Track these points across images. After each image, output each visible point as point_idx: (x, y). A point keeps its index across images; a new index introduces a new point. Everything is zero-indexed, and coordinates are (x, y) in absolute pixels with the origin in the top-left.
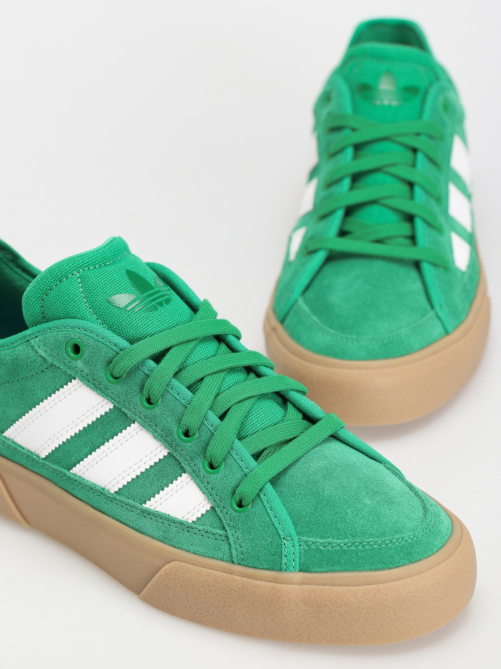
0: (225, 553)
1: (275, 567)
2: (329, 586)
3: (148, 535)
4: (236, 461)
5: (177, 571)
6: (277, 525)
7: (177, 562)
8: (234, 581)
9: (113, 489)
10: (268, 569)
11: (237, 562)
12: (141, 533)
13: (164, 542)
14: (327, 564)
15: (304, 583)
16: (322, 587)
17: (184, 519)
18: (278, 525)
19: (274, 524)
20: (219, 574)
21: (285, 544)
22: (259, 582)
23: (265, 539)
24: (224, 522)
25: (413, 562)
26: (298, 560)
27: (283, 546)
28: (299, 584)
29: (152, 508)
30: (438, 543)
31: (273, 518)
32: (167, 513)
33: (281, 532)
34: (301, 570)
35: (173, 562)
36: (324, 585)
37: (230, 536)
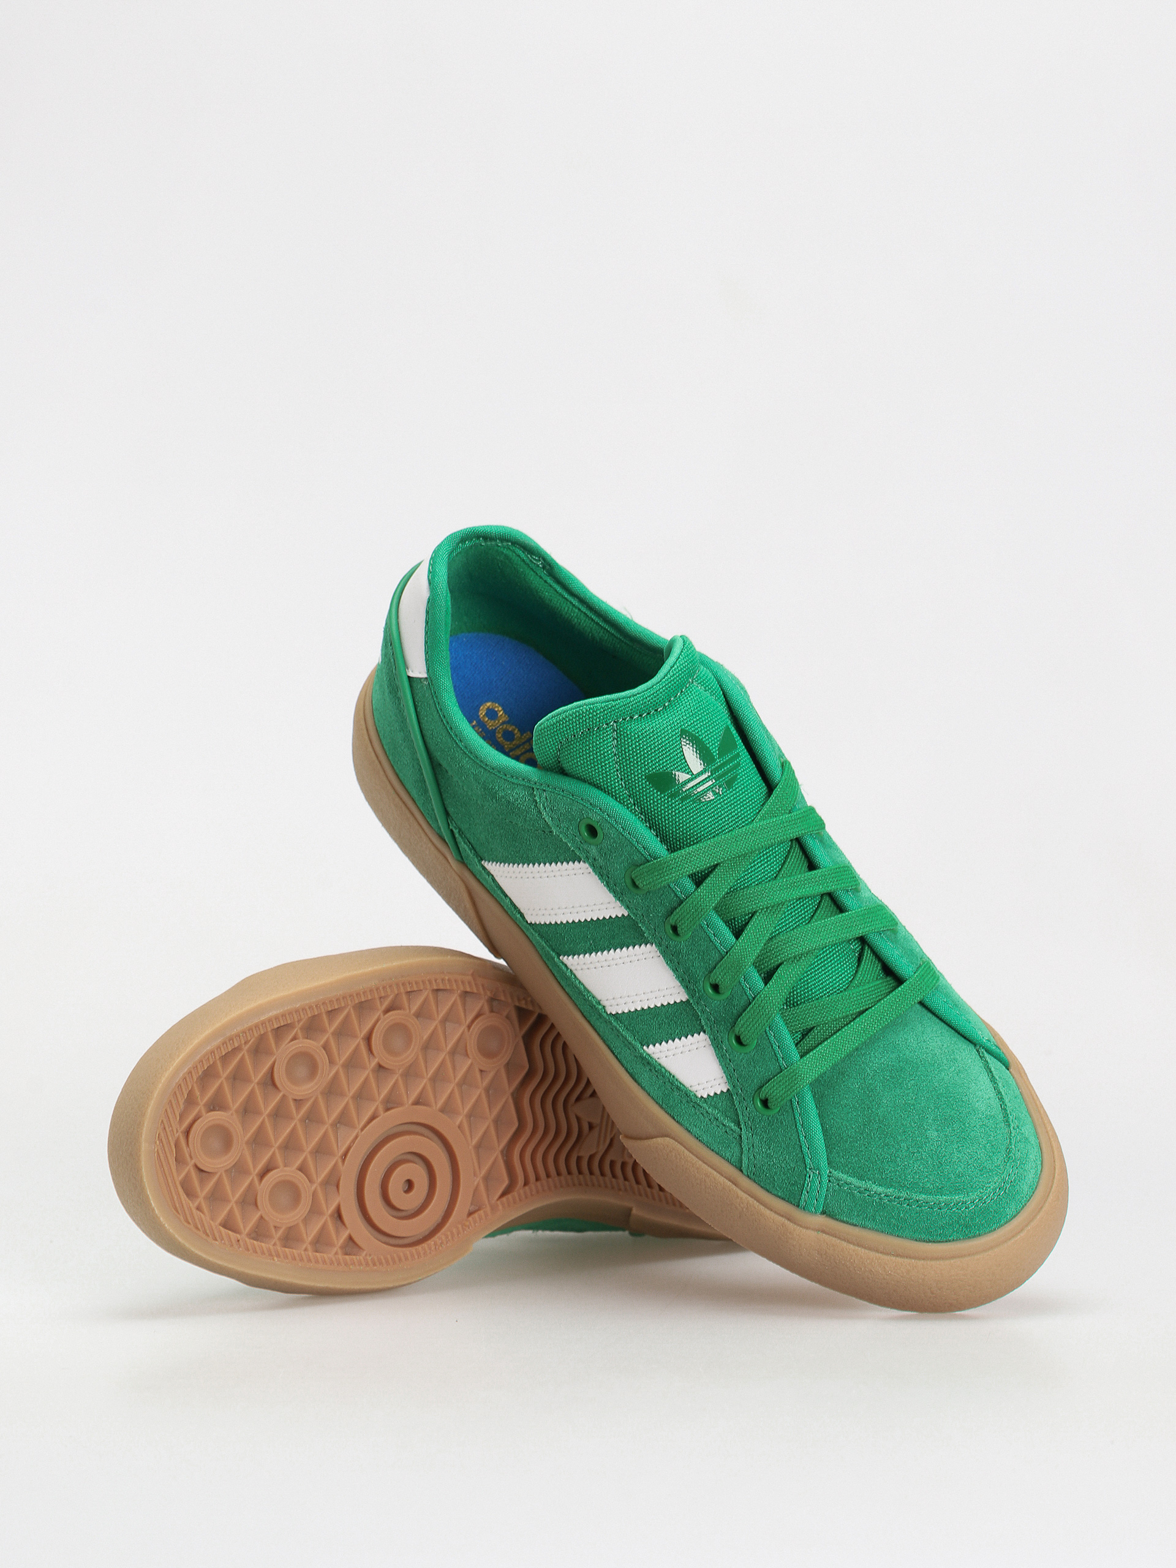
0: (735, 1155)
1: (792, 1200)
2: (854, 1244)
3: (643, 1088)
4: (772, 1046)
5: (671, 1151)
6: (805, 1150)
7: (672, 1141)
8: (738, 1197)
9: (612, 1010)
10: (782, 1199)
11: (746, 1174)
12: (636, 1081)
13: (661, 1107)
14: (858, 1215)
15: (823, 1232)
16: (844, 1244)
17: (693, 1089)
18: (807, 1149)
19: (801, 1146)
20: (722, 1179)
21: (810, 1177)
22: (768, 1212)
23: (786, 1162)
24: (741, 1117)
25: (969, 1238)
26: (822, 1201)
27: (807, 1179)
28: (818, 1230)
29: (655, 1056)
30: (1010, 1212)
31: (802, 1138)
32: (673, 1072)
33: (808, 1161)
34: (823, 1213)
35: (668, 1139)
36: (849, 1242)
37: (744, 1137)
